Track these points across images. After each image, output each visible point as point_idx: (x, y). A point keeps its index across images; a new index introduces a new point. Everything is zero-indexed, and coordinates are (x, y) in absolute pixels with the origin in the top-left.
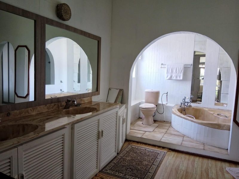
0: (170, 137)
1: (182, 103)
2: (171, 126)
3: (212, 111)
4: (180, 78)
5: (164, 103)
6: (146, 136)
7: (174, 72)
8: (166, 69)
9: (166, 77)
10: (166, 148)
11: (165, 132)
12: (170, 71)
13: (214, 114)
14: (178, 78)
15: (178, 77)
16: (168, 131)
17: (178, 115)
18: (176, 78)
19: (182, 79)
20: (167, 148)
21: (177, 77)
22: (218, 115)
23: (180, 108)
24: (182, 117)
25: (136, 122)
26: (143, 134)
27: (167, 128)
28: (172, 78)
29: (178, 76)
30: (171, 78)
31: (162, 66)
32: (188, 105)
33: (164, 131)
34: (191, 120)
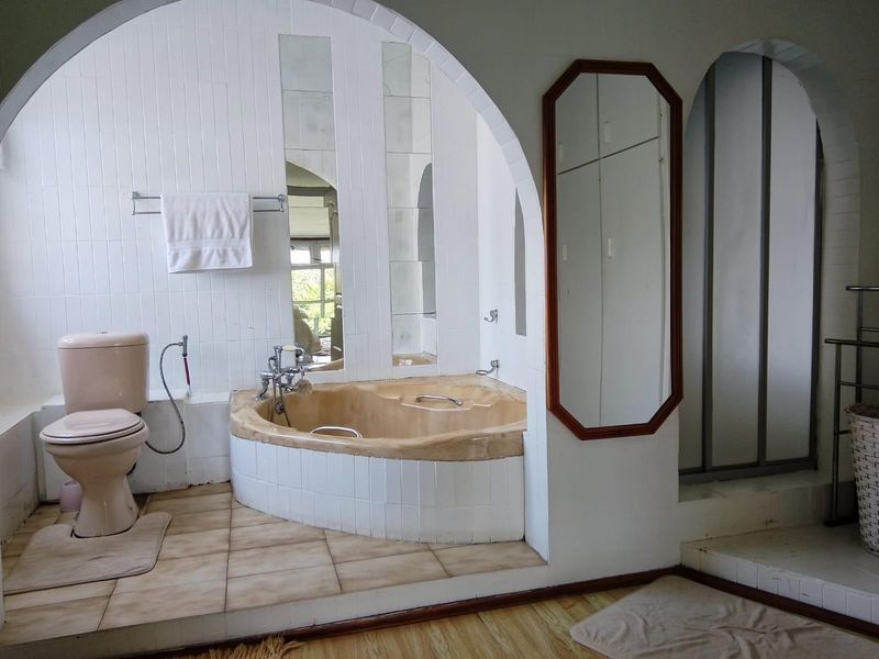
0: (268, 567)
1: (266, 380)
2: (233, 503)
3: (391, 388)
4: (239, 260)
5: (178, 393)
6: (129, 608)
7: (209, 233)
8: (163, 219)
9: (169, 261)
10: (265, 637)
11: (226, 547)
12: (188, 229)
13: (401, 400)
14: (232, 263)
15: (231, 255)
16: (237, 533)
17: (272, 441)
18: (223, 262)
19: (251, 265)
20: (275, 636)
21: (223, 256)
22: (419, 400)
23: (263, 405)
24: (295, 445)
25: (30, 534)
26: (104, 602)
27: (222, 517)
28: (203, 265)
29: (229, 249)
30: (194, 267)
31: (141, 206)
32: (294, 382)
33: (215, 538)
34: (347, 447)
